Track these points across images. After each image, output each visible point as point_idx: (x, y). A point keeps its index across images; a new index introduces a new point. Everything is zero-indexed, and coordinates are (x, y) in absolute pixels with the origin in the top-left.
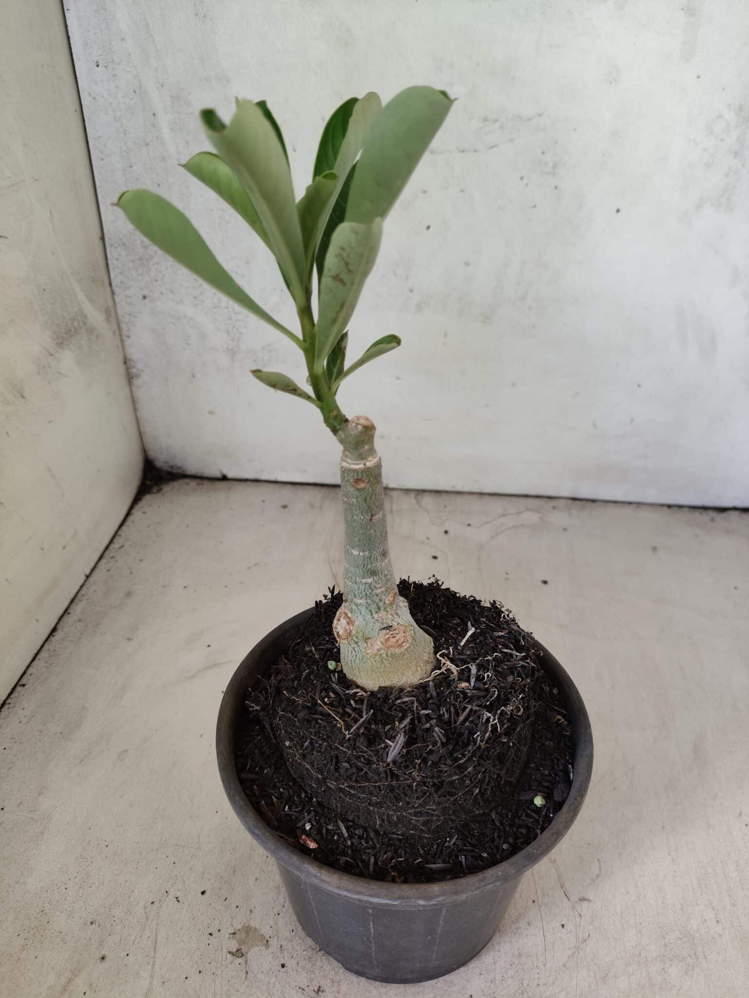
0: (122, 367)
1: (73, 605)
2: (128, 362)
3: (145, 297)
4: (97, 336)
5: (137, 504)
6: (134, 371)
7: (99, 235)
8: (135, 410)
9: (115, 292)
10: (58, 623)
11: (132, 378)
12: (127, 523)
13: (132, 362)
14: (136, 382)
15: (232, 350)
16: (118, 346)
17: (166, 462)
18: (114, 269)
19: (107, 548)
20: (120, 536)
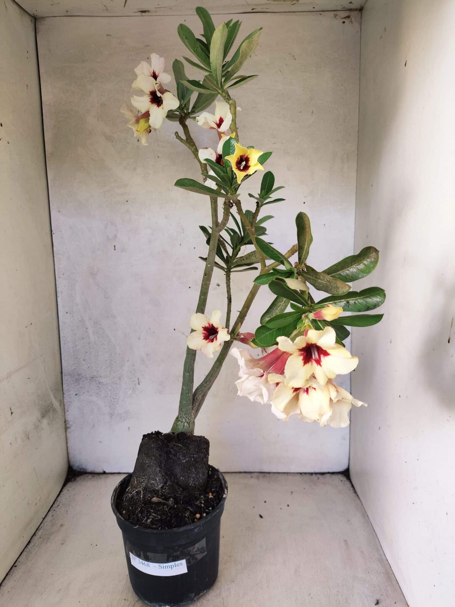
0: (64, 424)
1: (38, 531)
2: (66, 422)
3: (76, 395)
4: (56, 412)
5: (65, 487)
6: (68, 425)
7: (61, 371)
8: (67, 443)
9: (64, 393)
10: (31, 539)
11: (67, 429)
12: (60, 496)
13: (68, 422)
14: (68, 430)
15: (111, 414)
16: (63, 415)
17: (78, 467)
18: (65, 384)
19: (52, 506)
20: (57, 501)
